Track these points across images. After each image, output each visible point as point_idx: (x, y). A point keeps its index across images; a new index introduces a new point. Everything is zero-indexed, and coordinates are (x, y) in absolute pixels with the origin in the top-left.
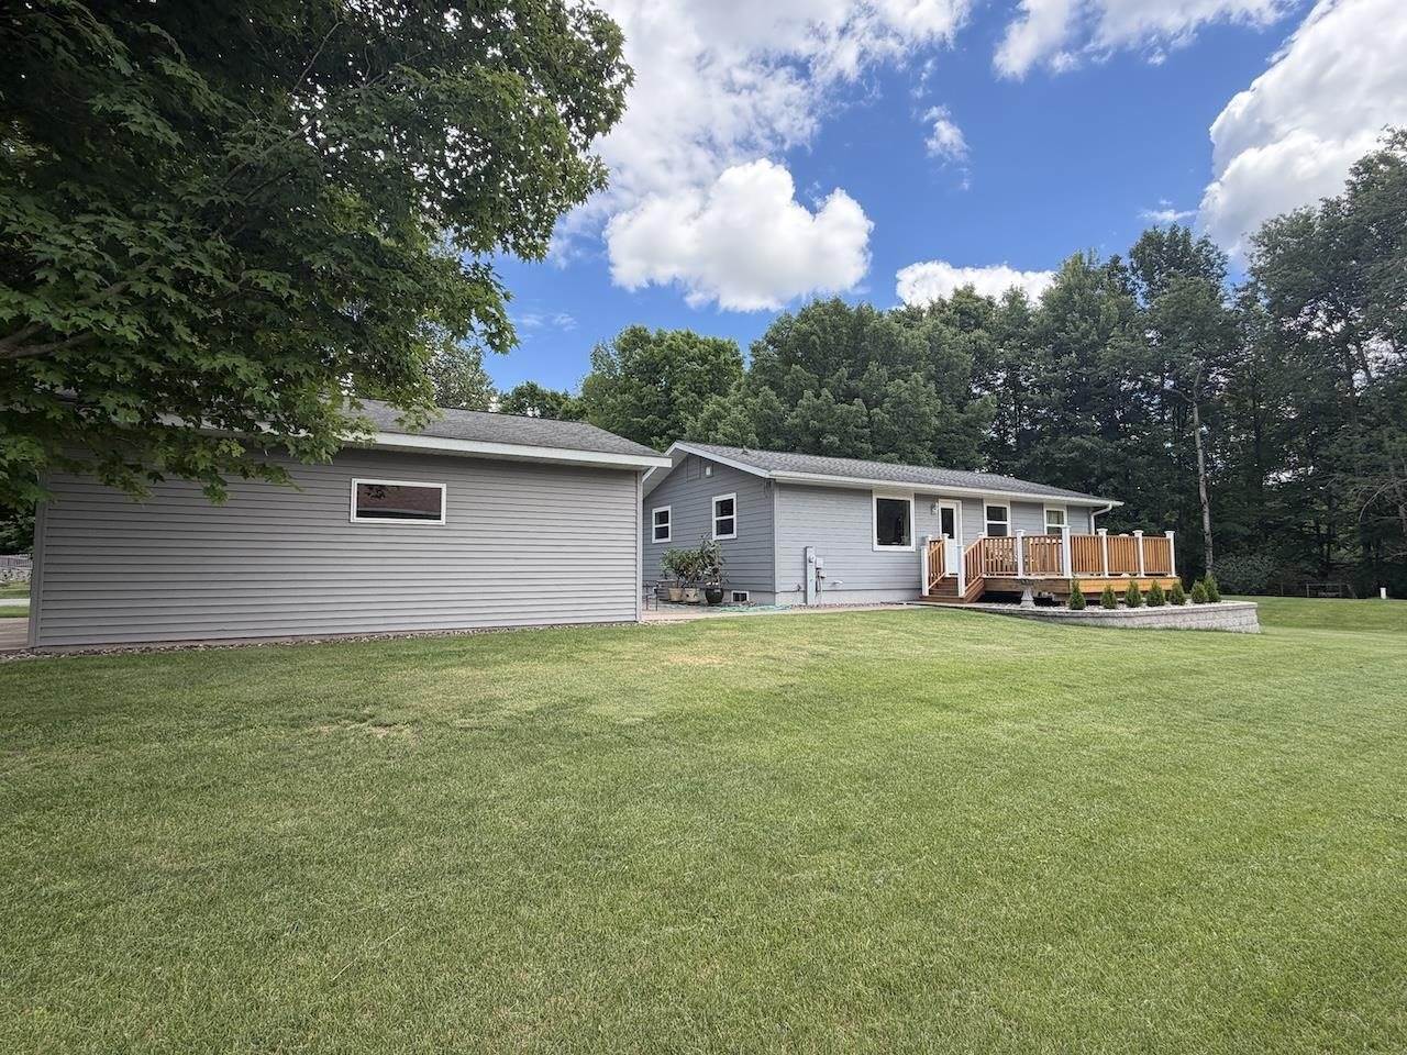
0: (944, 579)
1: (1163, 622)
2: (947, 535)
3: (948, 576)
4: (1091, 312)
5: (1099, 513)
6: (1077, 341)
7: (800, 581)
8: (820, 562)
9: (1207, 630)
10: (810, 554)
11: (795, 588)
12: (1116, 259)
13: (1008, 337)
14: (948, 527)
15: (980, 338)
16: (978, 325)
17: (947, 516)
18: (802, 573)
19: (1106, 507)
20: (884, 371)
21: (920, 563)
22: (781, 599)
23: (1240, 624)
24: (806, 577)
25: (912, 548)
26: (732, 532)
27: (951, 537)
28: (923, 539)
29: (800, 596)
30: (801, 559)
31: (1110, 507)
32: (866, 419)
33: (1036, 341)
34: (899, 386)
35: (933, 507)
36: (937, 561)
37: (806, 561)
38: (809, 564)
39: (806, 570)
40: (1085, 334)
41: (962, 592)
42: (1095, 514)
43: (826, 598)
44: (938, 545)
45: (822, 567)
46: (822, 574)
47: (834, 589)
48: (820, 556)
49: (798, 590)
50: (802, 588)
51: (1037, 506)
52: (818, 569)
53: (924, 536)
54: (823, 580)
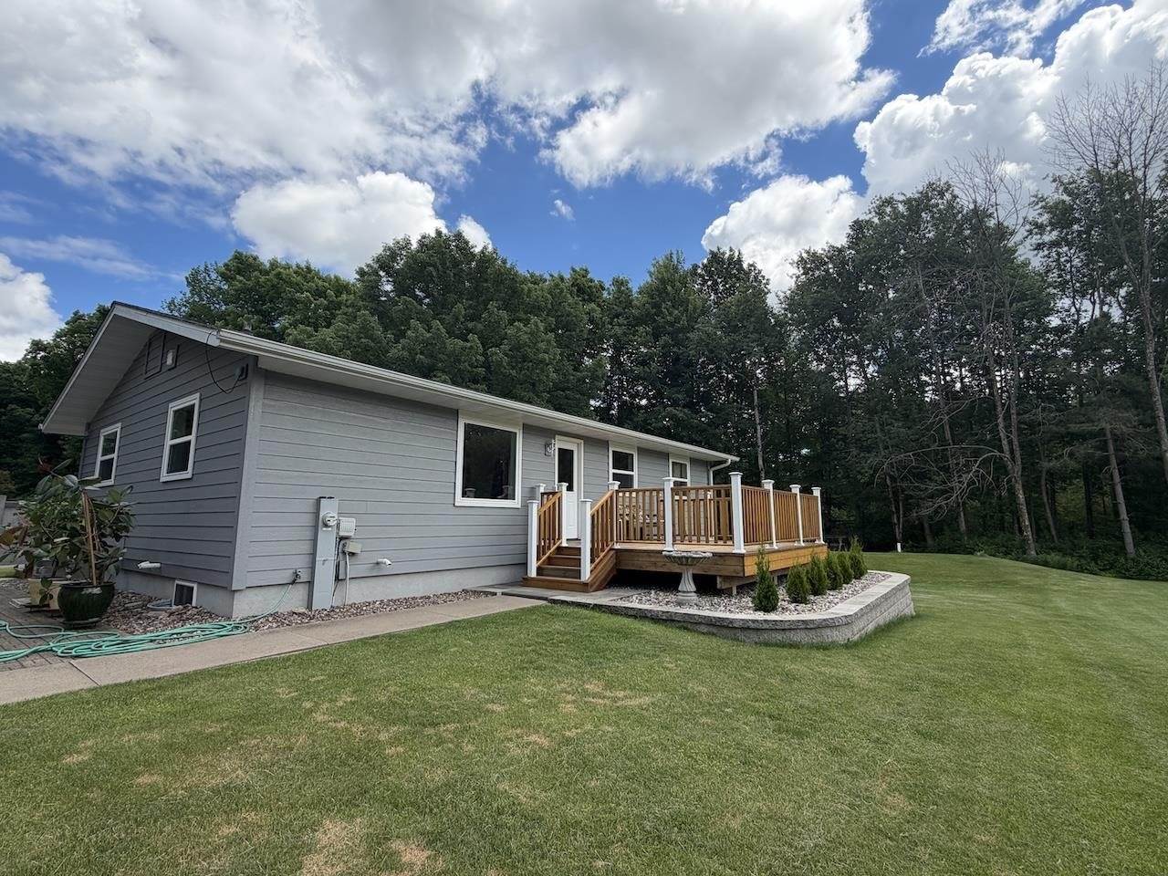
0: (560, 549)
2: (565, 485)
3: (565, 544)
4: (680, 302)
5: (718, 467)
6: (672, 324)
7: (300, 563)
8: (348, 526)
10: (329, 511)
11: (286, 576)
13: (617, 316)
14: (566, 475)
15: (593, 310)
16: (590, 300)
17: (566, 458)
18: (306, 547)
19: (725, 461)
20: (503, 314)
21: (526, 525)
22: (245, 602)
23: (907, 605)
24: (313, 554)
25: (516, 503)
26: (185, 468)
27: (570, 488)
28: (533, 490)
29: (299, 593)
30: (307, 520)
31: (730, 462)
32: (481, 359)
33: (640, 321)
34: (519, 329)
35: (547, 445)
36: (551, 523)
37: (317, 523)
38: (322, 530)
39: (315, 541)
40: (677, 320)
41: (586, 573)
42: (713, 469)
43: (356, 593)
44: (554, 499)
45: (351, 534)
46: (351, 547)
47: (378, 573)
48: (350, 515)
49: (293, 582)
50: (304, 577)
51: (663, 455)
52: (342, 538)
53: (533, 485)
54: (354, 558)
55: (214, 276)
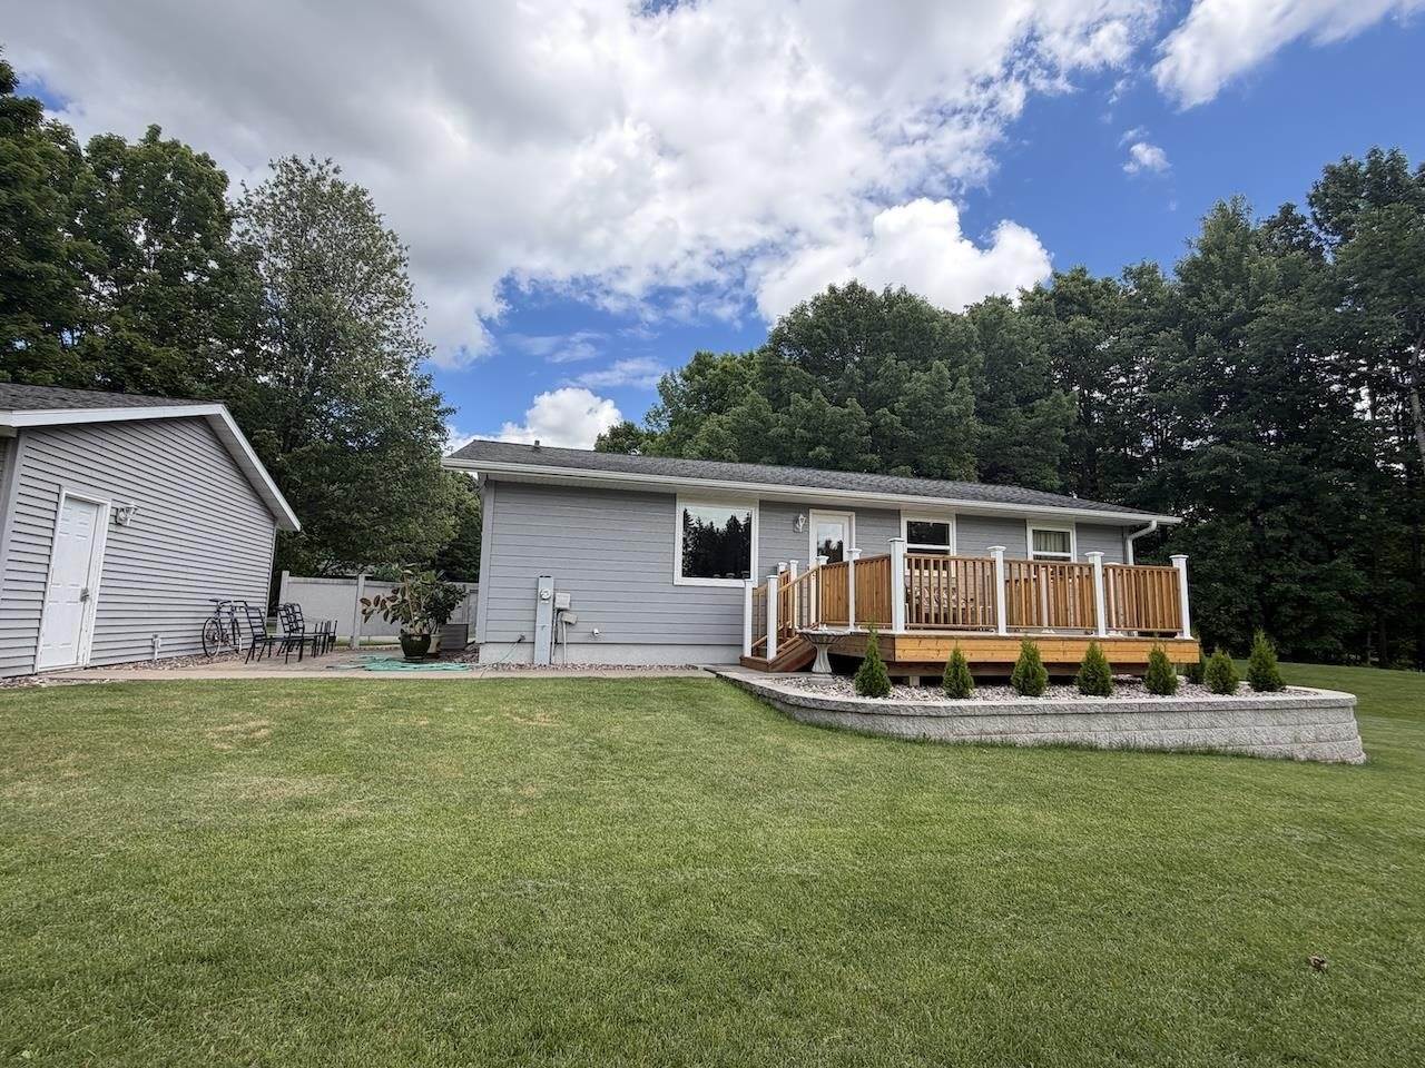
1: (1050, 731)
5: (1140, 533)
7: (523, 628)
8: (563, 600)
9: (1183, 752)
10: (546, 587)
11: (513, 637)
12: (1288, 209)
15: (1079, 325)
18: (528, 616)
19: (1147, 525)
20: (904, 365)
22: (488, 655)
23: (1296, 740)
24: (534, 621)
25: (752, 583)
28: (775, 568)
29: (525, 651)
30: (530, 594)
31: (1154, 525)
32: (867, 424)
34: (918, 380)
35: (796, 521)
37: (536, 597)
38: (541, 603)
39: (534, 611)
41: (772, 653)
42: (1132, 536)
43: (576, 655)
45: (567, 606)
46: (567, 617)
47: (593, 641)
48: (565, 591)
49: (519, 642)
50: (529, 639)
51: (1018, 523)
52: (559, 610)
53: (775, 565)
54: (570, 629)
55: (679, 381)
